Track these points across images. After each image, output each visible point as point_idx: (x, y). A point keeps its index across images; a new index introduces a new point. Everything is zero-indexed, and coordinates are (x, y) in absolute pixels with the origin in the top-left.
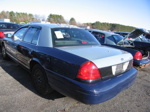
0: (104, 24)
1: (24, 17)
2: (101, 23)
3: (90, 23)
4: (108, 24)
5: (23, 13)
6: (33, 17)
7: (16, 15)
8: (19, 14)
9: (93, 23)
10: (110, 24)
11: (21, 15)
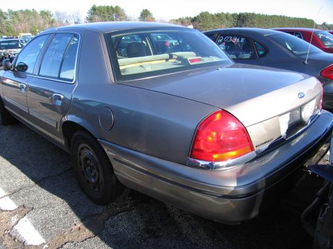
0: (218, 16)
1: (29, 19)
2: (212, 15)
3: (187, 18)
4: (227, 16)
5: (27, 11)
6: (52, 18)
7: (8, 17)
8: (15, 13)
9: (193, 17)
10: (233, 15)
11: (20, 15)
